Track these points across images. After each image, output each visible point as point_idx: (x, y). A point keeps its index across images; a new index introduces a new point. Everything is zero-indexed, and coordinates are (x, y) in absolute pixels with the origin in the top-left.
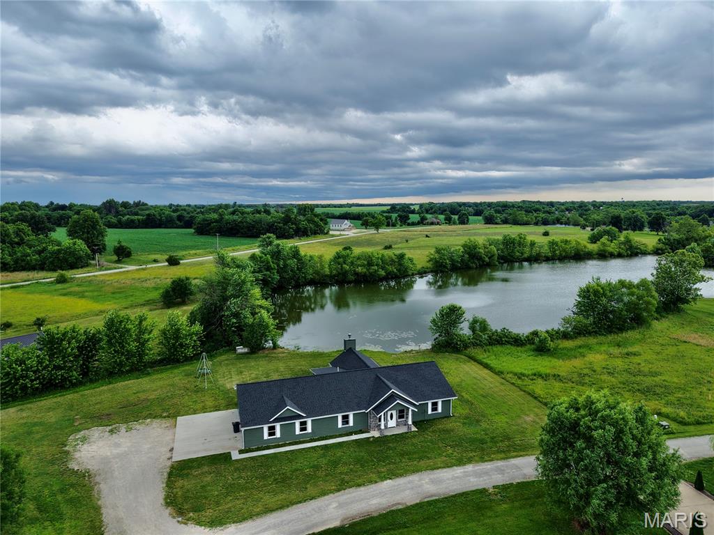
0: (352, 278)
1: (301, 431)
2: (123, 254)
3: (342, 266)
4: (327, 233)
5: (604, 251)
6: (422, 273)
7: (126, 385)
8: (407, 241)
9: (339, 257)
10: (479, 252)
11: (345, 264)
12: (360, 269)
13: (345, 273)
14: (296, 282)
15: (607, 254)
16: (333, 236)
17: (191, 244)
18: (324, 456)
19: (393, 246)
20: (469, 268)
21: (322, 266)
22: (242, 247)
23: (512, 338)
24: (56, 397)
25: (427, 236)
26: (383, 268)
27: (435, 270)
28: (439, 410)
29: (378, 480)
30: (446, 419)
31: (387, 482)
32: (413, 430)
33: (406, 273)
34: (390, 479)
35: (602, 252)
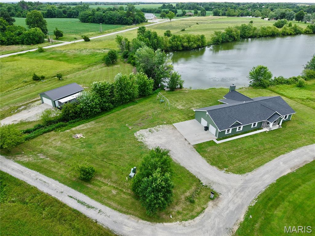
1: (238, 130)
2: (59, 35)
4: (147, 22)
6: (209, 45)
7: (132, 108)
8: (190, 27)
10: (233, 34)
13: (177, 46)
16: (150, 23)
17: (84, 28)
18: (254, 140)
19: (185, 29)
20: (228, 42)
22: (112, 30)
23: (285, 81)
24: (106, 115)
25: (197, 24)
27: (214, 43)
28: (287, 118)
29: (289, 151)
30: (289, 121)
31: (293, 151)
32: (281, 127)
33: (203, 45)
34: (293, 150)
35: (284, 33)
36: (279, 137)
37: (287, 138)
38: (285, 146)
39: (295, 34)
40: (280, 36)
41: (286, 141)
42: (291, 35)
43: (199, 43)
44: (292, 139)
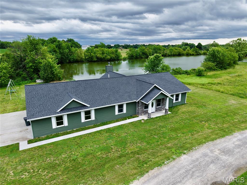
0: (95, 59)
1: (86, 119)
3: (90, 54)
5: (188, 53)
6: (124, 59)
9: (89, 50)
11: (92, 53)
12: (98, 55)
13: (92, 58)
14: (69, 61)
15: (189, 54)
18: (110, 138)
20: (142, 58)
21: (81, 54)
23: (184, 72)
26: (109, 55)
27: (129, 58)
28: (180, 100)
29: (174, 157)
30: (183, 106)
31: (183, 157)
32: (169, 113)
33: (118, 59)
34: (184, 154)
35: (187, 53)
36: (163, 127)
37: (175, 130)
38: (169, 145)
39: (196, 55)
40: (185, 55)
41: (173, 134)
42: (193, 55)
43: (113, 56)
44: (185, 130)
